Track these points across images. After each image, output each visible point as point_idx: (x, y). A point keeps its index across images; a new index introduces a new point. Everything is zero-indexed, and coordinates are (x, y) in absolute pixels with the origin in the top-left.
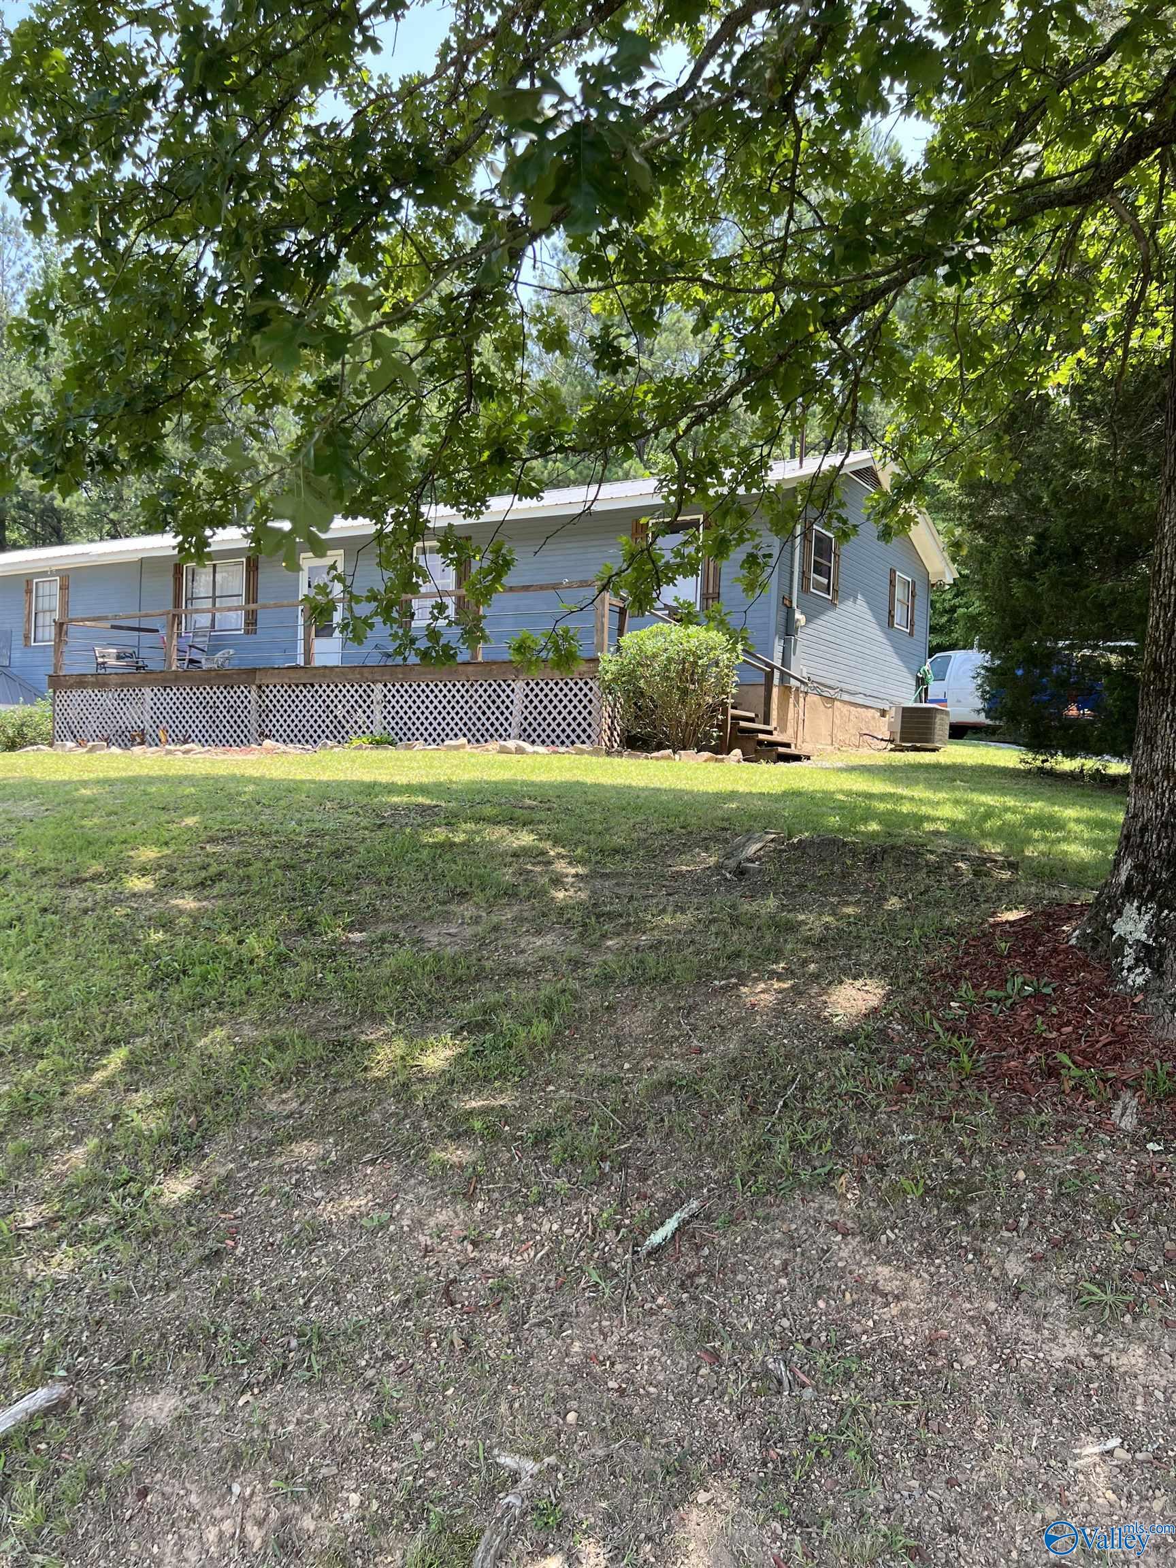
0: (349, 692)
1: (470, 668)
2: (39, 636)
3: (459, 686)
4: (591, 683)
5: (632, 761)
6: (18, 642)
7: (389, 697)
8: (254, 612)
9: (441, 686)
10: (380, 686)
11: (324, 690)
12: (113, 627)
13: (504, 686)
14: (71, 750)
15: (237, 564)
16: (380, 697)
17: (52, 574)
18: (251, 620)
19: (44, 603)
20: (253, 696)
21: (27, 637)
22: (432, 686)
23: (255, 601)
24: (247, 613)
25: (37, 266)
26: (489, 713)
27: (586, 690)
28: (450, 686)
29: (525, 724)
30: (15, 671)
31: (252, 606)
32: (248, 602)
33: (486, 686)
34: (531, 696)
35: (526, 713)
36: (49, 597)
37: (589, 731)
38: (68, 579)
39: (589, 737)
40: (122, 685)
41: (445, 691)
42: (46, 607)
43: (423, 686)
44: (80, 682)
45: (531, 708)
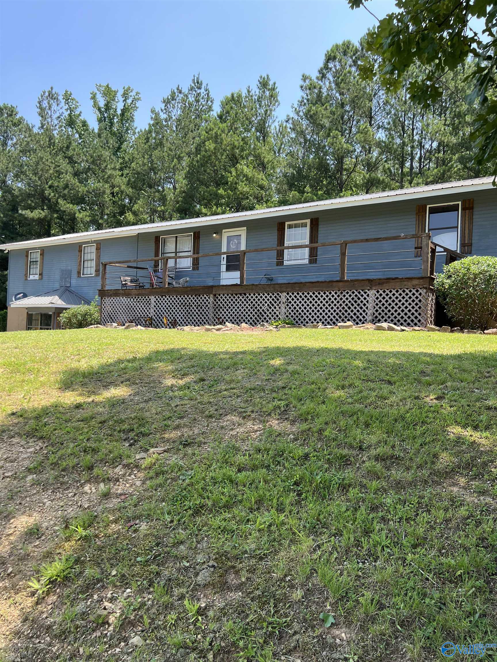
0: (266, 298)
1: (341, 284)
2: (85, 273)
3: (333, 293)
4: (420, 291)
5: (472, 335)
6: (74, 275)
7: (290, 299)
8: (197, 259)
9: (322, 293)
10: (285, 294)
11: (252, 297)
12: (128, 267)
13: (362, 293)
14: (115, 327)
15: (188, 236)
16: (284, 300)
17: (92, 242)
18: (196, 263)
19: (88, 257)
20: (211, 300)
21: (79, 273)
22: (316, 294)
23: (198, 253)
24: (194, 259)
25: (67, 113)
26: (352, 308)
27: (417, 294)
28: (327, 293)
29: (377, 314)
30: (73, 289)
31: (196, 256)
32: (194, 253)
33: (350, 293)
34: (380, 298)
35: (377, 308)
36: (90, 253)
37: (419, 317)
38: (99, 244)
39: (419, 321)
40: (138, 295)
41: (324, 296)
42: (89, 258)
43: (311, 294)
44: (116, 293)
45: (380, 305)
